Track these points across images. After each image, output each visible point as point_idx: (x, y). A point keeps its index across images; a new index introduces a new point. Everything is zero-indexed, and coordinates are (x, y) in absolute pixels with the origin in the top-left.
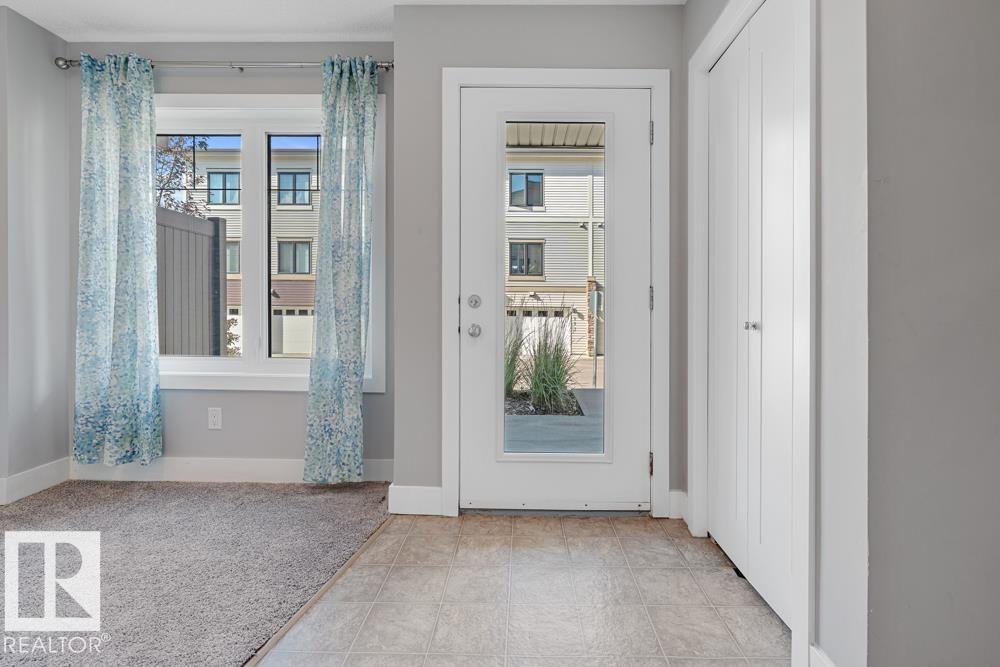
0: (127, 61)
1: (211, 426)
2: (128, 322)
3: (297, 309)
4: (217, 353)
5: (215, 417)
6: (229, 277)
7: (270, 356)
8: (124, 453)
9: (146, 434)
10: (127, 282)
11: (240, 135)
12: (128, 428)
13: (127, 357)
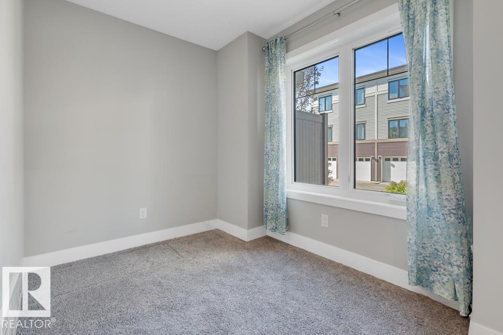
0: (276, 40)
1: (323, 225)
2: (274, 164)
3: (364, 158)
4: (324, 183)
5: (325, 220)
6: (329, 143)
7: (355, 187)
8: (272, 227)
9: (282, 220)
10: (273, 145)
11: (338, 56)
12: (274, 215)
13: (273, 181)
